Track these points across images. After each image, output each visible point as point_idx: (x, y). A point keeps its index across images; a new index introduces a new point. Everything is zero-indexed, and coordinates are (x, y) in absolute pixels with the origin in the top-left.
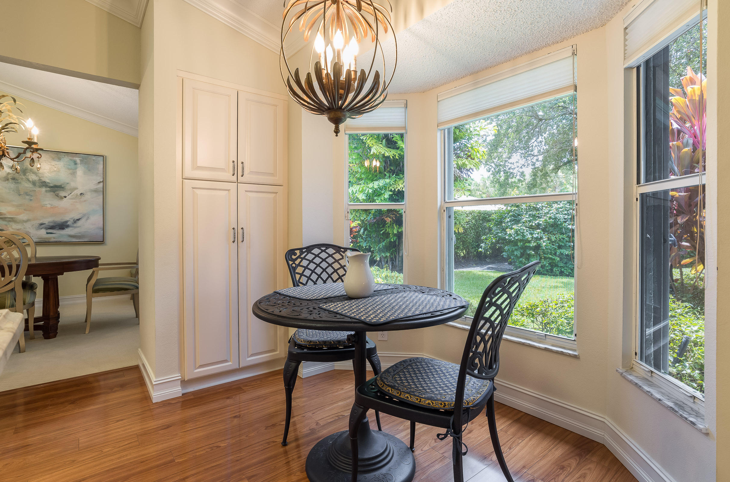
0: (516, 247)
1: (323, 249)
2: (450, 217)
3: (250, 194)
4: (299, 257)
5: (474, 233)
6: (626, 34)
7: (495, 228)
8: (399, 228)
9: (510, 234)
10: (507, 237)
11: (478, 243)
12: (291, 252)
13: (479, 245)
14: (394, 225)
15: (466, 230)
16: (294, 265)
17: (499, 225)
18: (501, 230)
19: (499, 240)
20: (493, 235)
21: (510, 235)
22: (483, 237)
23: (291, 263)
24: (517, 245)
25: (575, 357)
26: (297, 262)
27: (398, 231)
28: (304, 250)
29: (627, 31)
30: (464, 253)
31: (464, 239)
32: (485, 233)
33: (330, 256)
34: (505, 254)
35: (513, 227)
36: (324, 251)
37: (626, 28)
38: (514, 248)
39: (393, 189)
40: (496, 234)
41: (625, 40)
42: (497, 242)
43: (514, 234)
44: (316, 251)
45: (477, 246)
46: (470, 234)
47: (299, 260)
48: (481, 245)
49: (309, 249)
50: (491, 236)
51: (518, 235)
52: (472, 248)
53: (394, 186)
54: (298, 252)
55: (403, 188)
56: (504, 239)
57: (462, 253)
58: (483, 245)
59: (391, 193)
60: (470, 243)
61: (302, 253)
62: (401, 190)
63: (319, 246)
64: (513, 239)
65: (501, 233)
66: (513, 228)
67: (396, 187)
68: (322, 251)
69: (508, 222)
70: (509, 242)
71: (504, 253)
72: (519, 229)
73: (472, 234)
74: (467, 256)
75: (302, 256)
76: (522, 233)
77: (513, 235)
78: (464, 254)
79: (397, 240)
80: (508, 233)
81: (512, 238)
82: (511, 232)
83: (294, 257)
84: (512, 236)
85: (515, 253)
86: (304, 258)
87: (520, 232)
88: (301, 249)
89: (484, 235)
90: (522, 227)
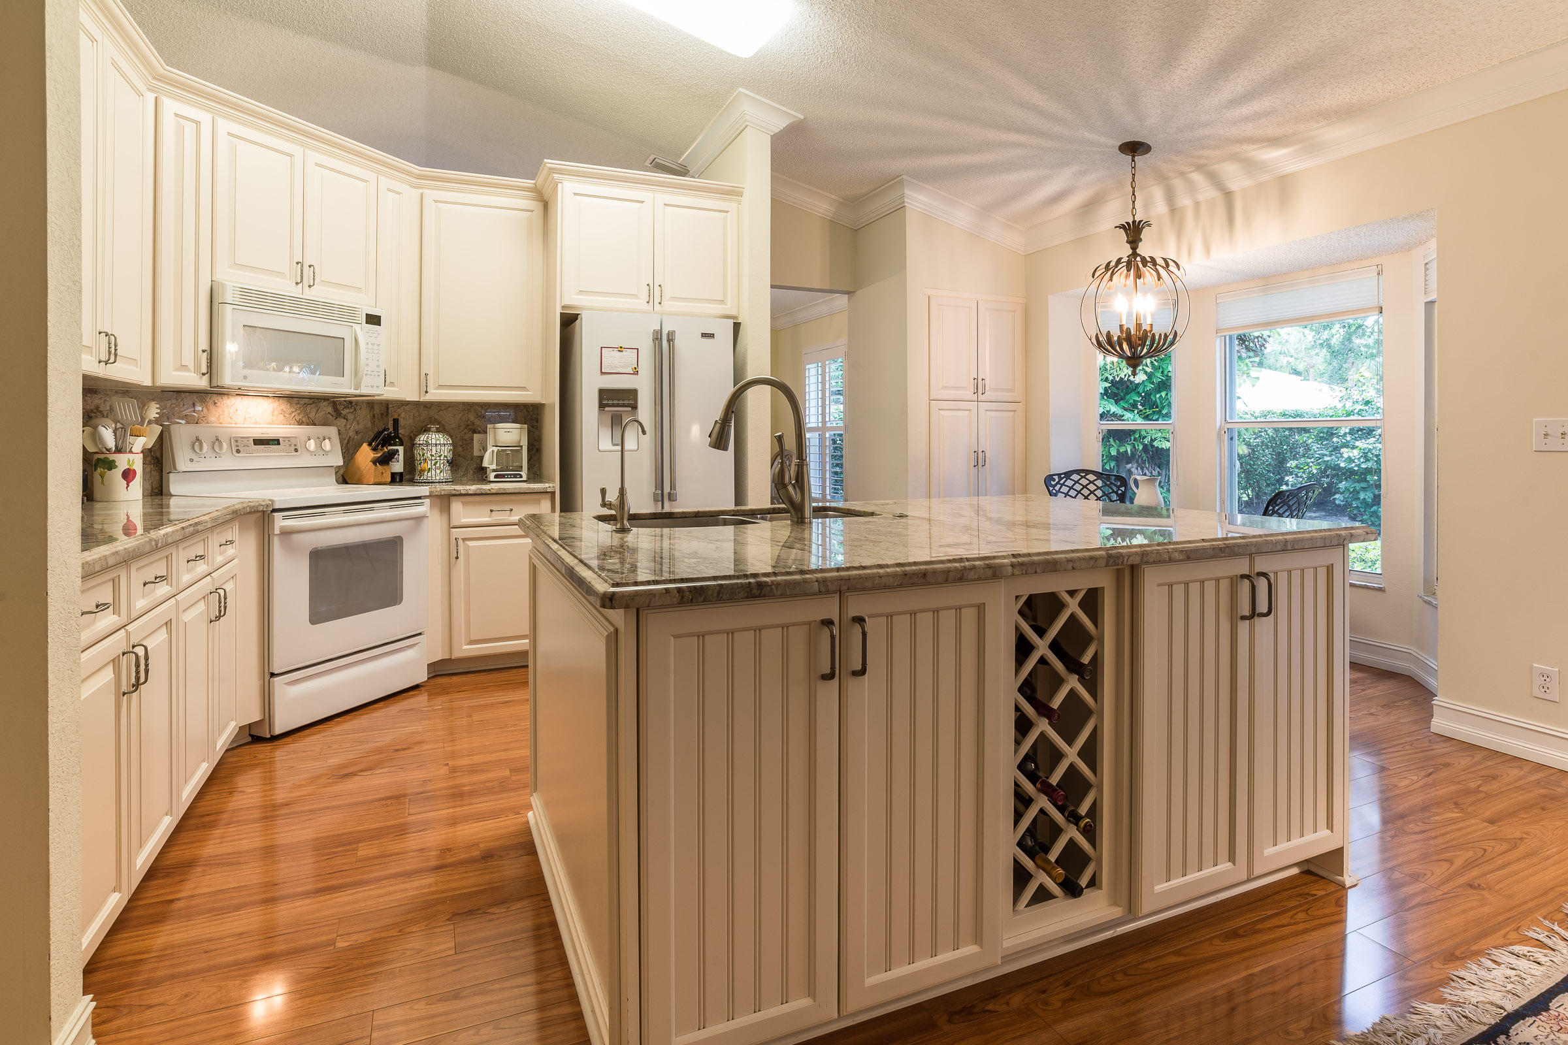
0: (1364, 485)
1: (1083, 474)
2: (1232, 439)
3: (989, 413)
4: (1058, 483)
5: (1272, 455)
6: (1426, 269)
7: (1315, 447)
8: (1120, 446)
9: (1349, 458)
10: (1342, 465)
11: (1279, 474)
12: (1050, 478)
13: (1283, 478)
14: (1111, 440)
15: (1253, 450)
16: (1054, 491)
17: (1327, 440)
18: (1330, 449)
19: (1325, 471)
20: (1312, 460)
21: (1350, 460)
22: (1292, 464)
23: (1051, 489)
24: (1365, 480)
25: (1380, 590)
26: (1057, 488)
27: (1118, 451)
28: (1062, 476)
29: (1427, 266)
30: (1248, 495)
31: (1249, 467)
32: (1295, 455)
33: (1091, 482)
34: (1339, 498)
35: (1357, 443)
36: (1084, 477)
37: (1426, 264)
38: (1358, 486)
39: (1111, 378)
40: (1320, 458)
41: (1426, 275)
42: (1323, 472)
43: (1359, 459)
44: (1075, 477)
45: (1278, 481)
46: (1263, 457)
47: (1059, 486)
48: (1287, 478)
49: (1068, 475)
50: (1309, 460)
51: (1367, 460)
52: (1268, 485)
53: (1112, 371)
54: (1056, 477)
55: (1129, 376)
56: (1336, 468)
57: (1245, 495)
58: (1289, 478)
59: (1108, 385)
60: (1261, 475)
61: (1060, 479)
62: (1126, 379)
63: (1078, 472)
64: (1356, 468)
65: (1330, 456)
66: (1357, 447)
67: (1115, 373)
68: (1082, 477)
69: (1345, 434)
70: (1349, 474)
71: (1337, 496)
72: (1370, 450)
73: (1267, 457)
74: (1255, 501)
75: (1061, 482)
76: (1377, 456)
77: (1356, 461)
78: (1249, 497)
79: (1115, 467)
80: (1345, 455)
81: (1353, 465)
82: (1351, 455)
83: (1053, 483)
84: (1354, 462)
85: (1362, 496)
86: (1063, 484)
87: (1372, 454)
88: (1059, 475)
89: (1295, 458)
90: (1374, 445)
